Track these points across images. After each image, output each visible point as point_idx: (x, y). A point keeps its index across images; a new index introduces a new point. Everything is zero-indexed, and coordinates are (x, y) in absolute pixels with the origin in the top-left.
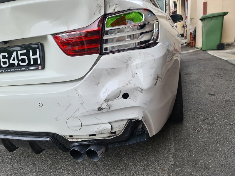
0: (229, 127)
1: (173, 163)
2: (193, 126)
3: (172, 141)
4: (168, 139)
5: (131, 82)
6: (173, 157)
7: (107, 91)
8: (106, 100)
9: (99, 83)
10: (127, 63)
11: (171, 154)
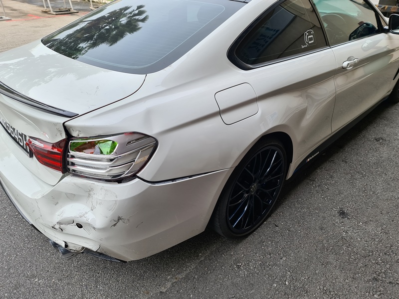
0: (276, 285)
1: (164, 291)
2: (243, 255)
3: (198, 261)
4: (198, 256)
5: (85, 216)
6: (172, 284)
7: (61, 215)
8: (59, 223)
9: (57, 203)
10: (89, 192)
11: (176, 278)
